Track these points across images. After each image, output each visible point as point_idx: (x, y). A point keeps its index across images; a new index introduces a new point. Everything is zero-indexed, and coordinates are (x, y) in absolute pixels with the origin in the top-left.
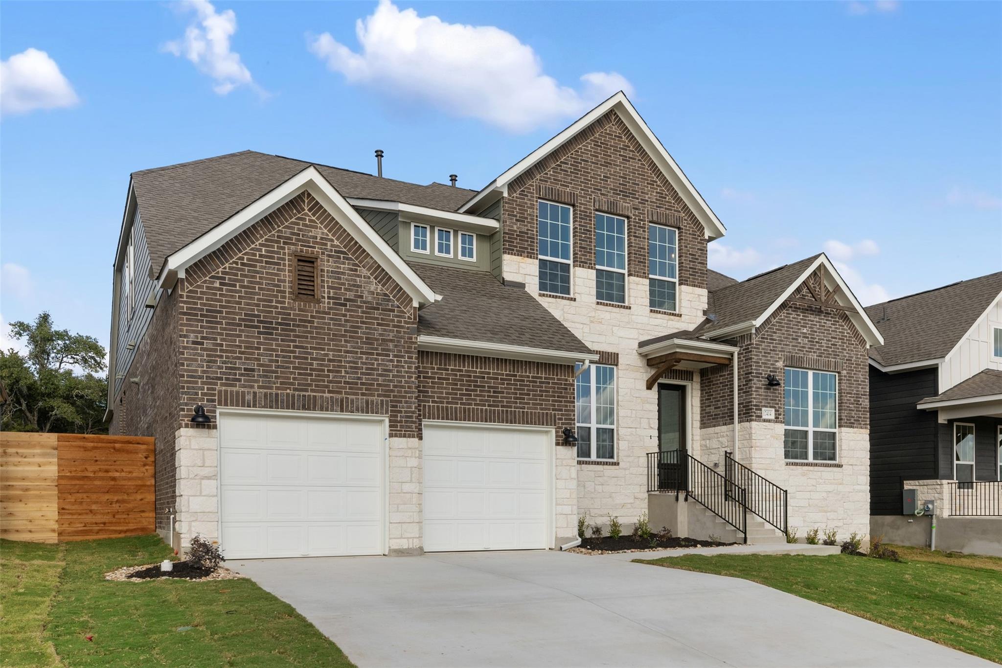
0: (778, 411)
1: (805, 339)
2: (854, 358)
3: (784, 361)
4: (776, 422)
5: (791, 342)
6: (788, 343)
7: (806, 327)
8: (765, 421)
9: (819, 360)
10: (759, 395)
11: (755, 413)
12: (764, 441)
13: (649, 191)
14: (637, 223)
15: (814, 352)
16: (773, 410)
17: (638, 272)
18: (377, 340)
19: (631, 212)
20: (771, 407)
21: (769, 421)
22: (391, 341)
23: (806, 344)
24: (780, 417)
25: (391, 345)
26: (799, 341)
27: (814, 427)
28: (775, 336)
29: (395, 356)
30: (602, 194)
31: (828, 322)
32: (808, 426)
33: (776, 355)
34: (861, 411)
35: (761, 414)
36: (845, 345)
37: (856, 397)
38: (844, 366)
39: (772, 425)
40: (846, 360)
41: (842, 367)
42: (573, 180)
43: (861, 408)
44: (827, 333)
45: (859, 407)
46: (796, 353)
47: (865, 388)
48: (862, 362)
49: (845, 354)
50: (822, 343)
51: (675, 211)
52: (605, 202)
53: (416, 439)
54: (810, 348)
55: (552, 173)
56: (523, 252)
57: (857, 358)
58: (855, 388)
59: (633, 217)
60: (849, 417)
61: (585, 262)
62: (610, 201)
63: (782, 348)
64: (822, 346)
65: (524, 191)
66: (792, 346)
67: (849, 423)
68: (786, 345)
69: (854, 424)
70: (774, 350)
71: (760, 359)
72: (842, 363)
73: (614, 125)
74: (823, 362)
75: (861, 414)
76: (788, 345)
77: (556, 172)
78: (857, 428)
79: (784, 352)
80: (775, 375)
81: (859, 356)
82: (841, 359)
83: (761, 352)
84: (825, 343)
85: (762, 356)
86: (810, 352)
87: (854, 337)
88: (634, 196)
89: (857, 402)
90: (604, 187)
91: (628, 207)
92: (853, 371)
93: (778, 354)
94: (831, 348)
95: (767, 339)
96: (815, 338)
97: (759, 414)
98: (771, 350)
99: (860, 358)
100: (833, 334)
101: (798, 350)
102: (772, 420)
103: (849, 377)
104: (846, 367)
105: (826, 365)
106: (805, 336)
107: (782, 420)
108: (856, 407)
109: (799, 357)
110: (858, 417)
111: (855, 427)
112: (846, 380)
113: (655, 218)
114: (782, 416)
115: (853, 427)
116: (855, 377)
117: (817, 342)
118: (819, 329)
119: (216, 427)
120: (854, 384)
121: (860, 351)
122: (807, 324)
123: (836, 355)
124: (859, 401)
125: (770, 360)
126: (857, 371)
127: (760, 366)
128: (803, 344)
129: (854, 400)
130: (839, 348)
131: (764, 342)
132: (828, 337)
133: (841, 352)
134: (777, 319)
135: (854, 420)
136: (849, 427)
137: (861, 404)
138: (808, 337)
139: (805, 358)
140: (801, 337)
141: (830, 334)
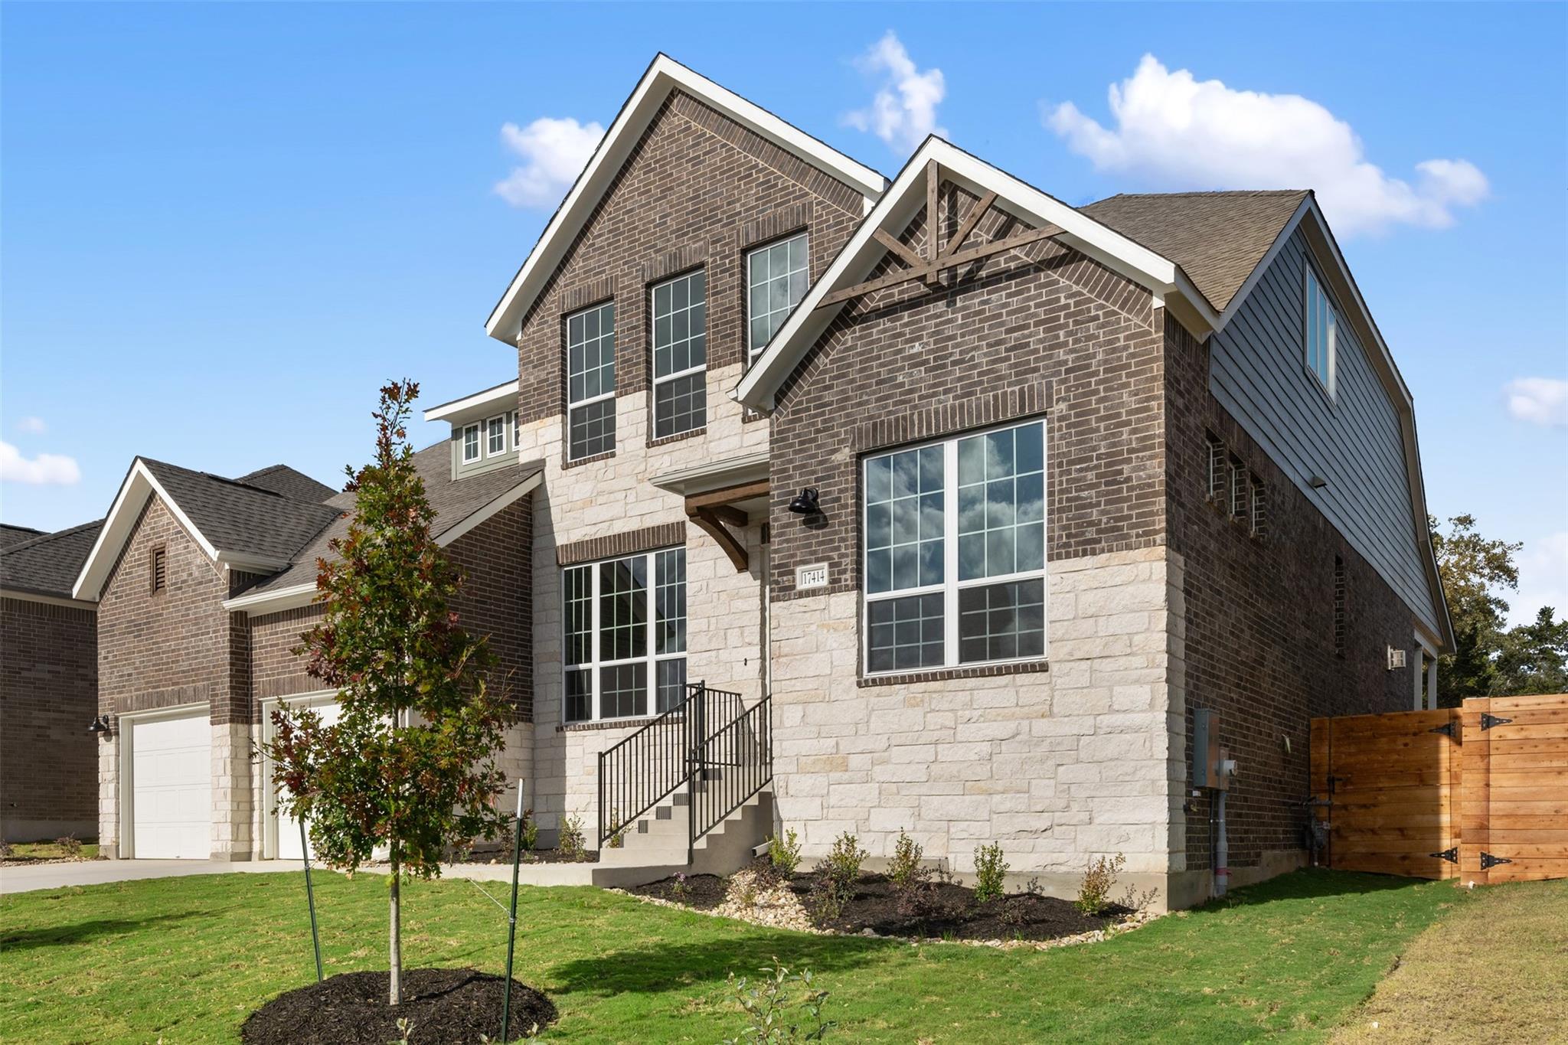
0: (838, 564)
1: (915, 370)
2: (1100, 357)
3: (853, 444)
4: (833, 591)
5: (874, 393)
6: (865, 398)
7: (920, 338)
8: (802, 595)
9: (962, 406)
10: (788, 541)
12: (801, 641)
13: (743, 191)
14: (717, 266)
15: (946, 392)
16: (825, 564)
17: (721, 357)
18: (202, 618)
19: (707, 252)
20: (818, 560)
21: (813, 593)
22: (211, 615)
23: (921, 380)
24: (843, 577)
25: (211, 619)
26: (900, 379)
27: (960, 579)
28: (828, 397)
29: (214, 632)
30: (656, 252)
31: (994, 296)
32: (942, 581)
33: (833, 436)
34: (1128, 499)
35: (794, 581)
36: (1062, 333)
37: (1107, 465)
38: (1059, 391)
39: (822, 599)
40: (1068, 371)
41: (1050, 397)
42: (613, 255)
43: (1130, 489)
44: (991, 327)
45: (1120, 490)
46: (890, 413)
47: (1147, 429)
48: (1133, 356)
49: (1062, 357)
50: (972, 358)
51: (795, 199)
52: (660, 262)
53: (228, 725)
54: (935, 386)
55: (581, 264)
56: (542, 411)
57: (1114, 351)
58: (1105, 438)
59: (710, 260)
60: (1078, 526)
61: (630, 384)
62: (670, 255)
63: (847, 415)
64: (974, 367)
65: (543, 317)
66: (878, 400)
67: (1078, 544)
68: (860, 404)
69: (1099, 541)
70: (825, 429)
71: (791, 461)
72: (1049, 385)
73: (676, 115)
74: (978, 407)
75: (1130, 508)
76: (867, 402)
77: (587, 259)
78: (1110, 550)
79: (854, 422)
80: (830, 485)
81: (1122, 343)
82: (1043, 377)
83: (792, 445)
84: (985, 355)
85: (795, 452)
86: (934, 395)
87: (1099, 296)
88: (713, 220)
89: (1112, 478)
90: (661, 237)
91: (701, 247)
92: (1096, 392)
93: (837, 434)
94: (1007, 358)
95: (808, 409)
96: (951, 354)
97: (787, 584)
98: (818, 431)
99: (1126, 348)
100: (1013, 321)
101: (895, 404)
102: (820, 589)
103: (1077, 415)
104: (1068, 389)
105: (987, 410)
106: (916, 361)
107: (849, 582)
108: (1108, 493)
109: (897, 420)
110: (1117, 519)
111: (1102, 551)
112: (1068, 427)
113: (752, 239)
114: (848, 575)
115: (1094, 553)
116: (1105, 408)
117: (954, 363)
118: (962, 326)
119: (117, 734)
120: (1097, 430)
121: (1127, 328)
122: (923, 328)
123: (1026, 372)
124: (1121, 472)
125: (815, 456)
126: (1111, 389)
127: (790, 477)
128: (912, 383)
129: (1098, 476)
130: (1036, 351)
131: (800, 420)
132: (996, 335)
133: (1044, 358)
134: (833, 355)
135: (1099, 532)
136: (1076, 555)
137: (1128, 479)
138: (927, 361)
139: (916, 417)
140: (902, 368)
141: (1002, 324)
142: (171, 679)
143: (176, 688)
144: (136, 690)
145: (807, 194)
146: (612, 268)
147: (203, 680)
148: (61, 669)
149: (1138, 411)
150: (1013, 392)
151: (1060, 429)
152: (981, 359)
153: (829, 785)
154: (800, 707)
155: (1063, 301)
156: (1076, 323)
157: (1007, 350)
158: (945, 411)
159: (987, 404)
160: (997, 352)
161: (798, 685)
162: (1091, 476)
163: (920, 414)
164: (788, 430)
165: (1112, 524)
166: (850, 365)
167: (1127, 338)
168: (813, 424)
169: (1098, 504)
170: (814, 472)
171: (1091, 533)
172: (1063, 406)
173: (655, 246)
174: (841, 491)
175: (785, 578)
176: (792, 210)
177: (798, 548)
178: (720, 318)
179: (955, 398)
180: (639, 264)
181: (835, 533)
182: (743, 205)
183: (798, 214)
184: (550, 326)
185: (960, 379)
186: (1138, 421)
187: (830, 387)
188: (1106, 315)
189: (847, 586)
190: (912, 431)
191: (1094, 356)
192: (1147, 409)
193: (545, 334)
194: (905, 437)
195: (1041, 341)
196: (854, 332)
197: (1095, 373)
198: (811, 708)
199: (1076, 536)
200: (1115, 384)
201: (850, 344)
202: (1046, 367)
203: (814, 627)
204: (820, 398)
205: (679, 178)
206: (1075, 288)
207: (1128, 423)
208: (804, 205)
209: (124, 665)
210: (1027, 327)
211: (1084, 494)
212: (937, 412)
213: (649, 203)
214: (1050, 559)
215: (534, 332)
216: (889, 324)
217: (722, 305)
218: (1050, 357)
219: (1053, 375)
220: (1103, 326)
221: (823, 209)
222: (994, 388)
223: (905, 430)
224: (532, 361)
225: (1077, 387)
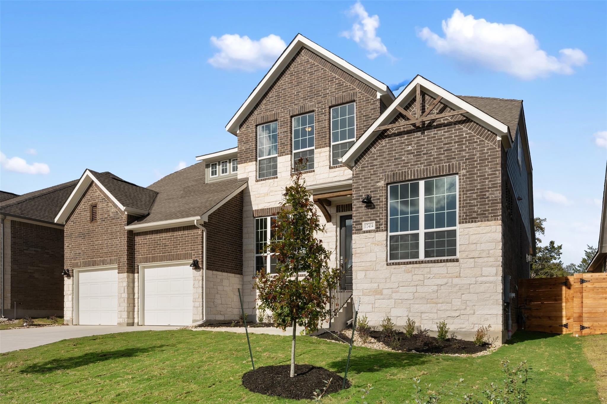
0: (379, 222)
1: (409, 156)
2: (478, 155)
3: (385, 180)
4: (377, 231)
5: (393, 162)
6: (390, 164)
7: (411, 144)
8: (364, 232)
9: (427, 169)
10: (359, 213)
11: (355, 227)
12: (364, 249)
13: (330, 86)
14: (320, 112)
15: (421, 164)
16: (374, 222)
17: (321, 145)
18: (114, 232)
19: (315, 107)
20: (371, 220)
21: (369, 232)
22: (118, 231)
23: (411, 159)
24: (381, 226)
25: (118, 233)
26: (403, 158)
27: (425, 229)
28: (375, 163)
29: (120, 238)
30: (295, 105)
31: (439, 132)
32: (418, 229)
33: (377, 177)
34: (488, 204)
35: (362, 227)
36: (464, 146)
37: (480, 192)
38: (463, 166)
39: (373, 234)
40: (466, 159)
41: (459, 168)
42: (277, 105)
43: (489, 201)
44: (438, 143)
45: (485, 201)
46: (399, 170)
47: (495, 180)
48: (490, 156)
49: (464, 155)
50: (431, 153)
51: (350, 90)
52: (297, 109)
53: (126, 274)
54: (417, 161)
55: (264, 107)
56: (248, 160)
57: (483, 153)
58: (480, 183)
59: (317, 110)
60: (470, 212)
61: (284, 152)
62: (301, 107)
63: (383, 170)
64: (432, 156)
65: (248, 125)
66: (395, 165)
67: (470, 219)
68: (388, 166)
69: (477, 218)
70: (374, 174)
71: (361, 185)
72: (459, 164)
73: (303, 56)
74: (433, 170)
75: (488, 207)
76: (391, 166)
77: (266, 105)
78: (482, 221)
79: (386, 172)
80: (376, 194)
81: (486, 151)
82: (457, 161)
83: (361, 179)
84: (436, 152)
85: (362, 182)
86: (416, 164)
87: (478, 134)
88: (318, 95)
89: (482, 197)
90: (297, 100)
91: (313, 105)
92: (476, 167)
93: (379, 176)
94: (444, 154)
95: (368, 167)
96: (423, 151)
97: (359, 228)
98: (371, 175)
99: (487, 153)
100: (446, 141)
101: (401, 167)
102: (372, 231)
103: (469, 175)
104: (466, 166)
105: (436, 171)
106: (409, 153)
107: (383, 228)
108: (481, 202)
109: (402, 172)
110: (484, 211)
111: (479, 221)
112: (466, 178)
113: (334, 103)
114: (383, 226)
115: (475, 222)
116: (480, 173)
117: (424, 154)
118: (427, 141)
119: (73, 276)
120: (477, 180)
121: (488, 146)
122: (412, 141)
123: (451, 159)
124: (485, 195)
125: (370, 183)
126: (482, 166)
127: (360, 190)
128: (408, 160)
129: (477, 196)
130: (454, 152)
131: (365, 170)
132: (440, 145)
133: (457, 154)
134: (378, 148)
135: (477, 215)
136: (469, 222)
137: (488, 197)
138: (414, 153)
139: (409, 172)
140: (405, 154)
141: (442, 142)
142: (99, 256)
143: (102, 259)
144: (82, 259)
145: (355, 89)
146: (277, 109)
147: (114, 256)
148: (39, 250)
149: (491, 174)
150: (446, 165)
151: (463, 179)
152: (434, 153)
153: (375, 300)
154: (364, 272)
155: (464, 135)
156: (469, 143)
157: (444, 151)
158: (421, 171)
159: (436, 169)
160: (440, 151)
161: (363, 264)
162: (475, 196)
163: (411, 171)
164: (360, 174)
165: (482, 212)
166: (384, 152)
167: (488, 150)
168: (370, 172)
169: (477, 205)
170: (370, 189)
171: (474, 215)
172: (464, 171)
173: (294, 103)
174: (380, 196)
175: (358, 226)
176: (349, 94)
177: (363, 215)
178: (320, 131)
179: (424, 166)
180: (288, 109)
181: (378, 211)
182: (329, 91)
183: (352, 96)
184: (251, 129)
185: (426, 160)
186: (492, 178)
187: (376, 159)
188: (480, 141)
189: (382, 230)
190: (408, 177)
191: (476, 155)
192: (495, 174)
193: (249, 132)
194: (405, 178)
195: (456, 149)
196: (386, 141)
197: (476, 161)
198: (368, 272)
199: (468, 216)
200: (483, 165)
201: (384, 145)
202: (458, 158)
203: (369, 244)
204: (372, 163)
205: (304, 79)
206: (469, 131)
207: (488, 178)
208: (354, 93)
209: (77, 249)
210: (451, 143)
211: (472, 202)
212: (417, 171)
213: (292, 87)
214: (460, 223)
215: (244, 131)
216: (399, 139)
217: (321, 126)
218: (460, 154)
219: (461, 160)
220: (479, 145)
221: (361, 95)
222: (439, 164)
223: (405, 176)
224: (244, 141)
225: (470, 165)
